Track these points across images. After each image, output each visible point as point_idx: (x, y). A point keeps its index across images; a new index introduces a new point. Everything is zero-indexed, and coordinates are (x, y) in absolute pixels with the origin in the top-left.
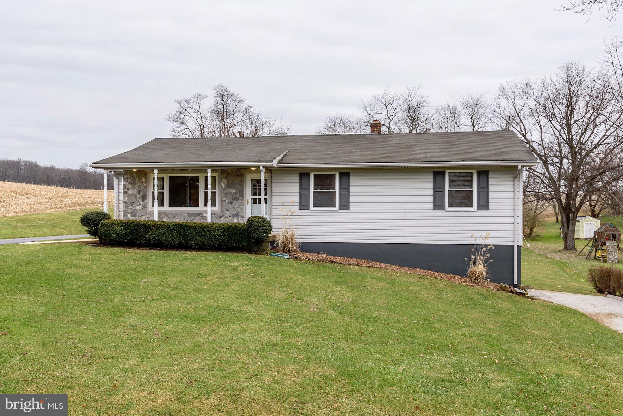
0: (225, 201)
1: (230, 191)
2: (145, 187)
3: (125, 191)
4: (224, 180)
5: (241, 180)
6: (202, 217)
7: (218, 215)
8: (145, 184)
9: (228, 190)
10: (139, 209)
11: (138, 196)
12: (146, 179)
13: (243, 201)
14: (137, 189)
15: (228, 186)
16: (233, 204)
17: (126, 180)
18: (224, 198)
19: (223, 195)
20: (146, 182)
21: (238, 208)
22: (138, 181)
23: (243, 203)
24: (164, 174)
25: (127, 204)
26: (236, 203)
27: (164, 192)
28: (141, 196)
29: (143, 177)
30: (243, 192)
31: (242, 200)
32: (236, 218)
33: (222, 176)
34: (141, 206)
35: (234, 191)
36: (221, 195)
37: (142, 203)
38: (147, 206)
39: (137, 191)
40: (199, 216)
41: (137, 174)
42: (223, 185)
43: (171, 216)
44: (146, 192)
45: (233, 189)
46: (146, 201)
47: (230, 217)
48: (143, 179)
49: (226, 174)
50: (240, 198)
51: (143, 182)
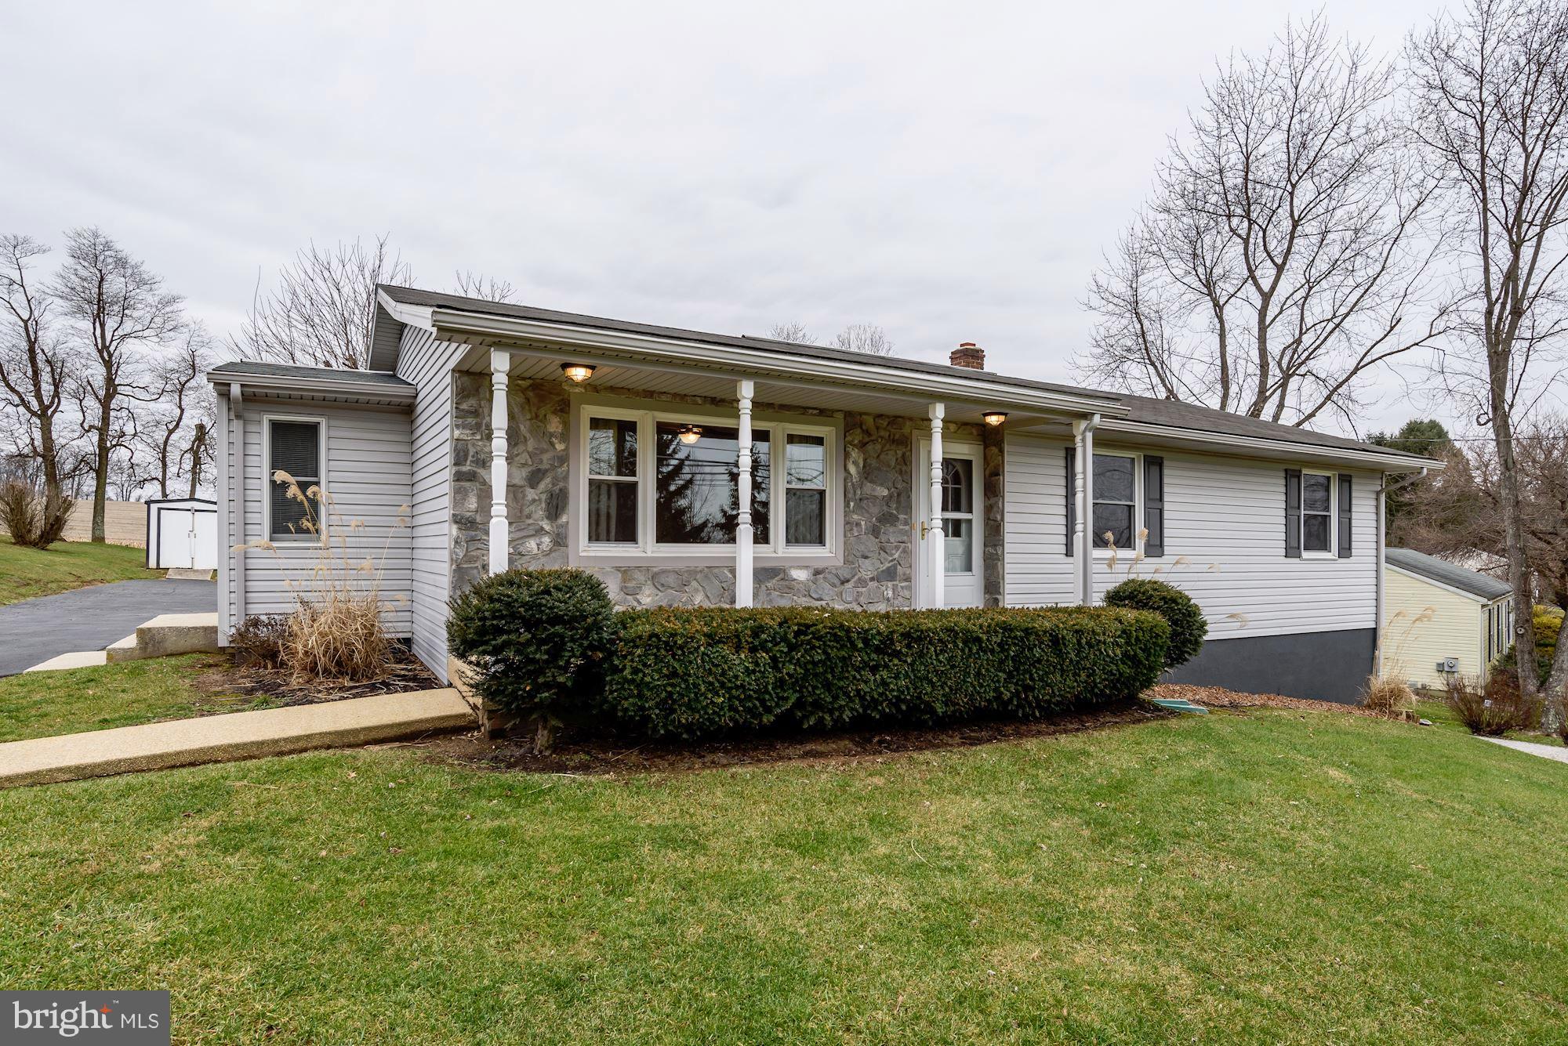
0: (858, 524)
1: (874, 490)
2: (563, 459)
3: (465, 468)
4: (855, 454)
5: (904, 455)
6: (784, 583)
7: (837, 576)
8: (560, 447)
9: (868, 487)
10: (535, 551)
11: (531, 494)
12: (566, 424)
13: (907, 528)
14: (524, 465)
15: (867, 473)
16: (883, 538)
17: (471, 420)
18: (855, 517)
19: (852, 504)
20: (565, 437)
21: (897, 548)
22: (531, 432)
23: (909, 533)
24: (641, 412)
25: (477, 529)
26: (891, 535)
27: (634, 485)
28: (544, 497)
29: (555, 412)
30: (909, 497)
31: (906, 523)
32: (890, 584)
33: (849, 438)
34: (546, 540)
35: (886, 493)
36: (847, 505)
37: (547, 527)
38: (571, 542)
39: (524, 472)
40: (772, 578)
41: (528, 400)
42: (852, 469)
43: (671, 580)
44: (566, 478)
45: (882, 485)
46: (564, 519)
47: (872, 579)
48: (554, 425)
49: (859, 431)
50: (902, 517)
51: (552, 435)
